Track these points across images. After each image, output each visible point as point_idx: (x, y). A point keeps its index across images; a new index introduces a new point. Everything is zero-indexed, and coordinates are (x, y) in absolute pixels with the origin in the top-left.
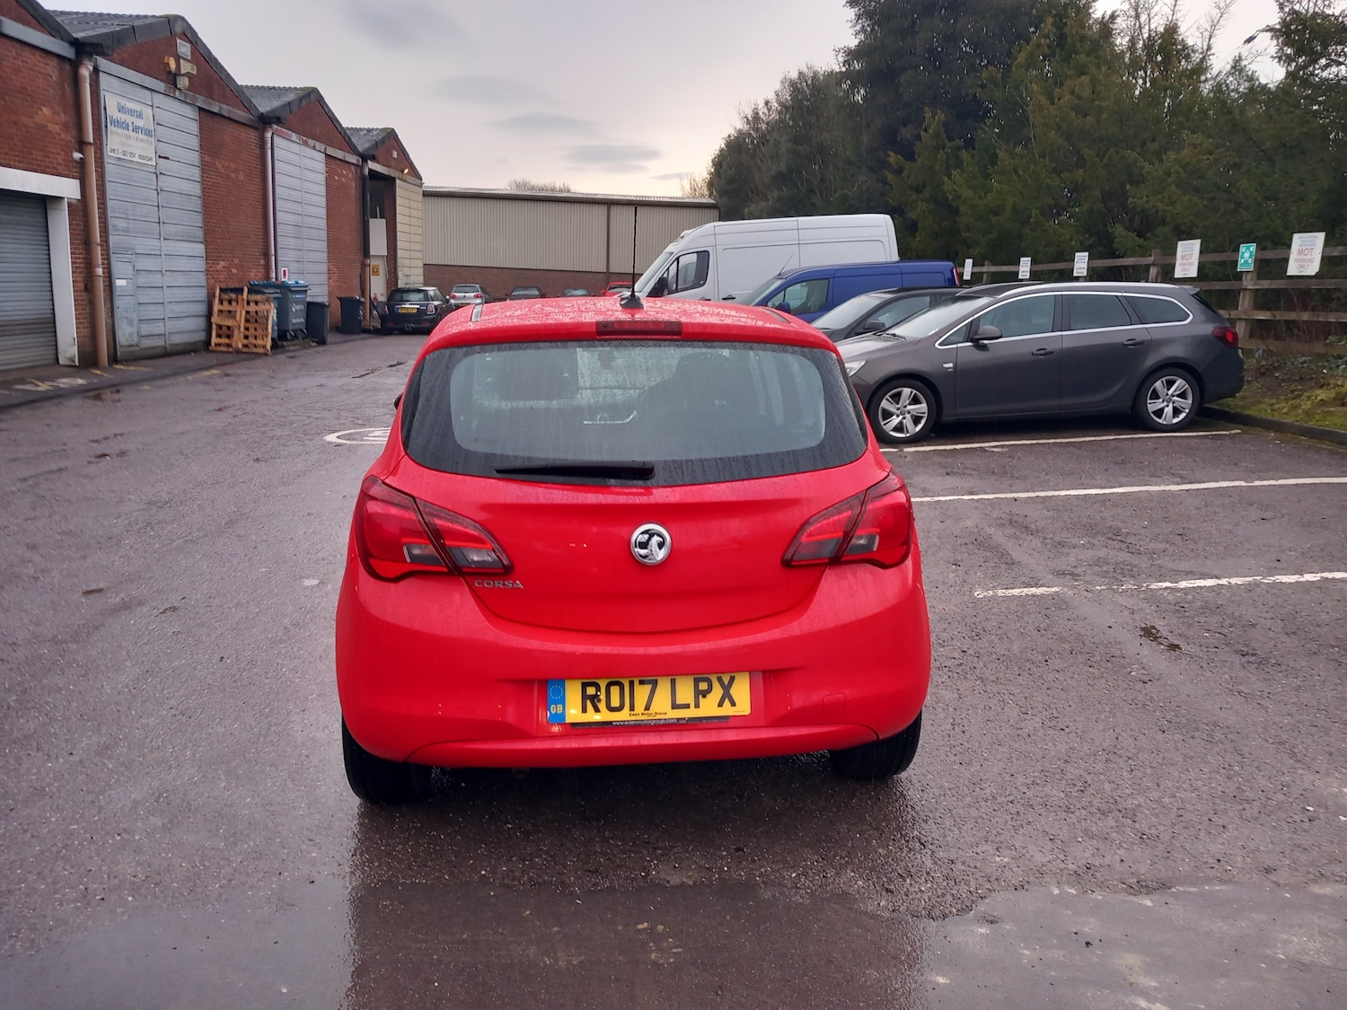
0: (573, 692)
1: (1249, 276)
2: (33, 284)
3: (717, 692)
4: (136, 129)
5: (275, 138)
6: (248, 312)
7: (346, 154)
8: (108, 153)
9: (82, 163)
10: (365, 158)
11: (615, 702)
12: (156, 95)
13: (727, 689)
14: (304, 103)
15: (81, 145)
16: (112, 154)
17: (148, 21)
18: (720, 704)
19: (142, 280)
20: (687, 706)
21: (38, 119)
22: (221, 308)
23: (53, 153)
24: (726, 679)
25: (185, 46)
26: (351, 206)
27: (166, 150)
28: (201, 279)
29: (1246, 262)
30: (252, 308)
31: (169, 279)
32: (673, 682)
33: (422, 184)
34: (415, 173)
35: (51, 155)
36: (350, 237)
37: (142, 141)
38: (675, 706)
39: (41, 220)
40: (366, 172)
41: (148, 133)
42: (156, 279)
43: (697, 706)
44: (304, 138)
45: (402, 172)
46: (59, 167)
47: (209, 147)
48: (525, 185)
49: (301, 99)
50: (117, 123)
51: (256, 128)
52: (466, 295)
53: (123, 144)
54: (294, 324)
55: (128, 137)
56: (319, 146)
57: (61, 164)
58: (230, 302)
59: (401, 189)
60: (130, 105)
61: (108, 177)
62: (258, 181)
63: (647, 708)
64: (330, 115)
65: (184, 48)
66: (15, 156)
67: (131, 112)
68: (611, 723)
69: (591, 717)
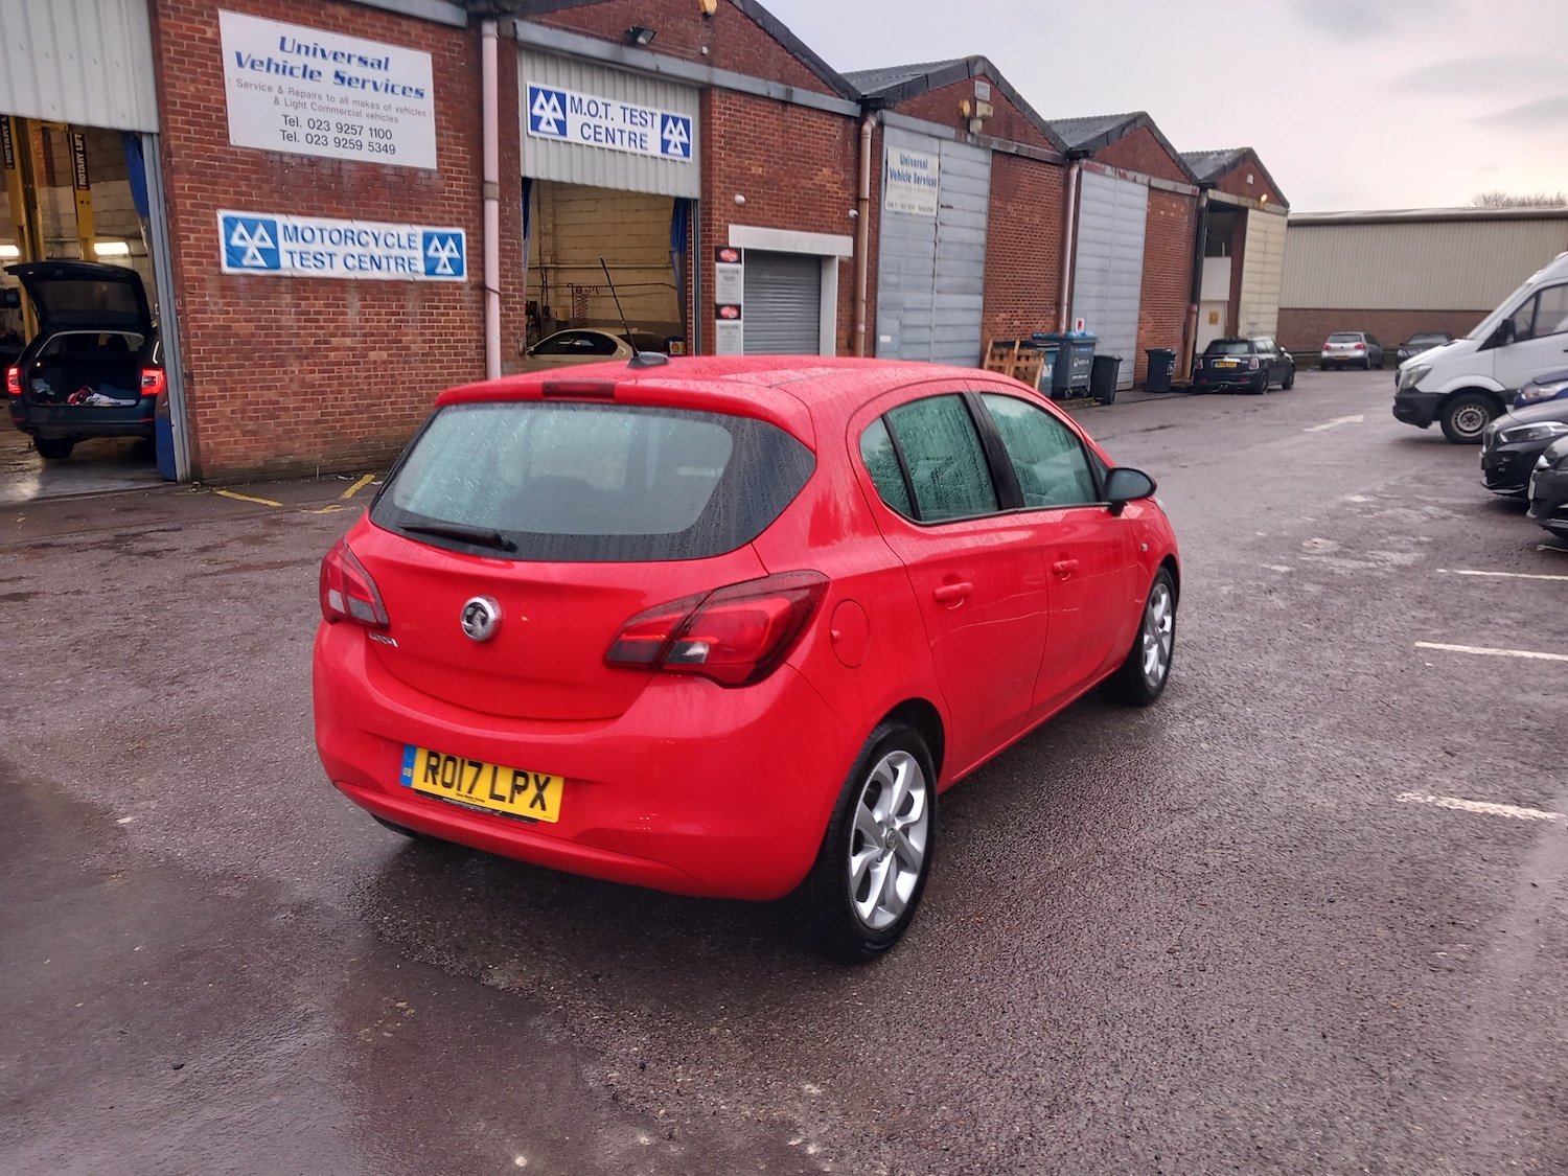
0: (421, 760)
2: (801, 342)
3: (532, 790)
4: (918, 180)
5: (1085, 175)
6: (1017, 368)
7: (1178, 184)
8: (886, 207)
9: (857, 219)
10: (1204, 187)
11: (448, 780)
12: (944, 143)
13: (541, 788)
14: (1127, 131)
15: (858, 201)
16: (891, 209)
17: (942, 67)
18: (532, 805)
19: (908, 335)
20: (502, 798)
21: (817, 180)
22: (992, 363)
23: (828, 212)
24: (542, 780)
25: (984, 87)
26: (1181, 246)
27: (948, 198)
28: (976, 333)
30: (1023, 363)
31: (938, 334)
32: (495, 770)
33: (1287, 212)
34: (1278, 199)
35: (826, 214)
36: (1177, 281)
37: (924, 191)
38: (493, 796)
39: (815, 278)
40: (1204, 203)
41: (931, 183)
42: (924, 335)
43: (511, 801)
44: (1122, 171)
45: (1259, 199)
46: (834, 226)
47: (1001, 190)
48: (1497, 199)
49: (1123, 127)
50: (898, 176)
51: (1060, 165)
52: (1344, 345)
53: (902, 197)
54: (1075, 381)
55: (909, 189)
56: (1140, 177)
57: (836, 223)
58: (1001, 357)
59: (1255, 221)
60: (914, 156)
61: (884, 231)
62: (1056, 223)
63: (470, 792)
64: (1162, 142)
65: (983, 90)
66: (791, 218)
67: (915, 163)
68: (441, 797)
69: (429, 787)
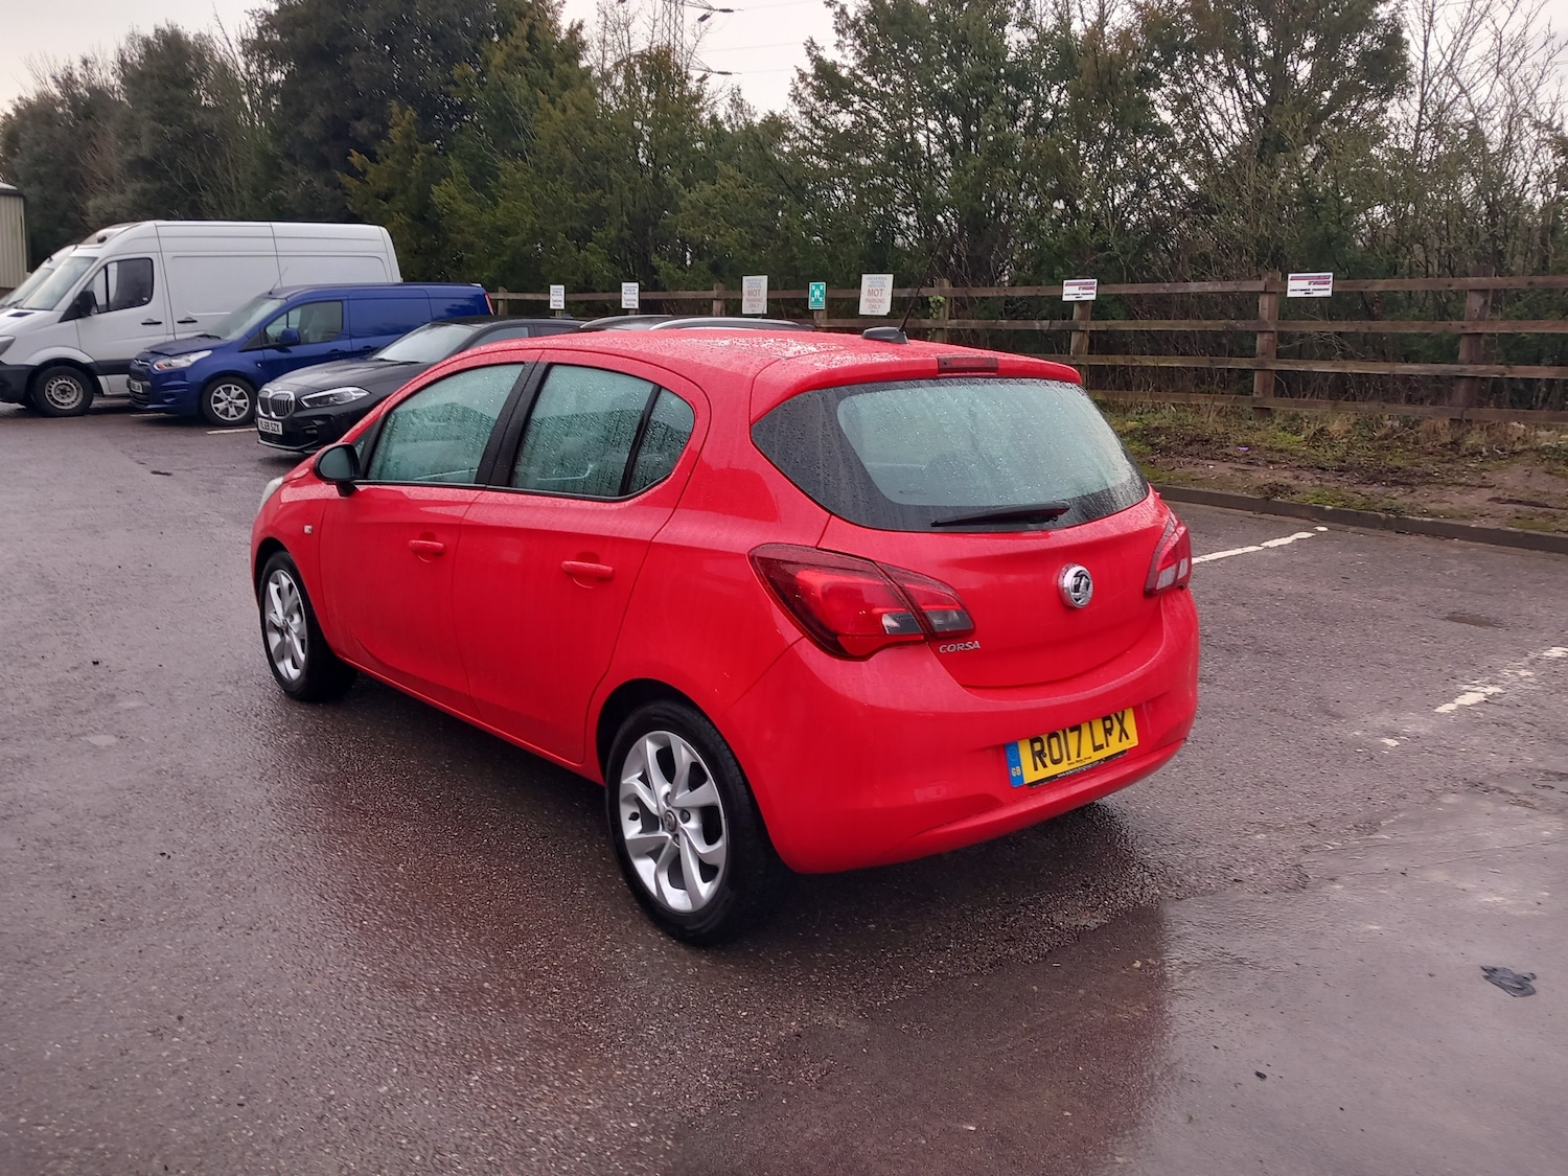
0: (1025, 752)
1: (821, 314)
3: (1117, 727)
11: (1056, 756)
13: (1121, 722)
18: (1121, 740)
20: (1101, 747)
24: (1119, 715)
29: (817, 300)
32: (1090, 725)
38: (1097, 748)
43: (1108, 745)
63: (1079, 756)
68: (1055, 776)
69: (1043, 773)
